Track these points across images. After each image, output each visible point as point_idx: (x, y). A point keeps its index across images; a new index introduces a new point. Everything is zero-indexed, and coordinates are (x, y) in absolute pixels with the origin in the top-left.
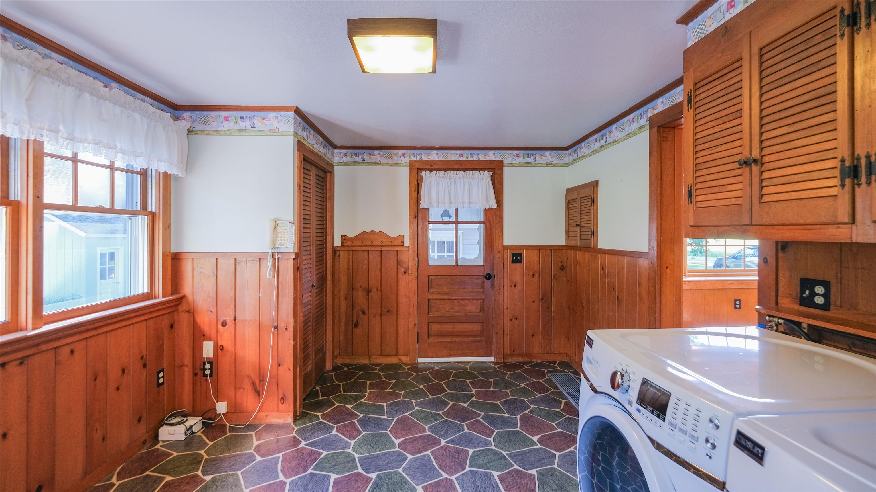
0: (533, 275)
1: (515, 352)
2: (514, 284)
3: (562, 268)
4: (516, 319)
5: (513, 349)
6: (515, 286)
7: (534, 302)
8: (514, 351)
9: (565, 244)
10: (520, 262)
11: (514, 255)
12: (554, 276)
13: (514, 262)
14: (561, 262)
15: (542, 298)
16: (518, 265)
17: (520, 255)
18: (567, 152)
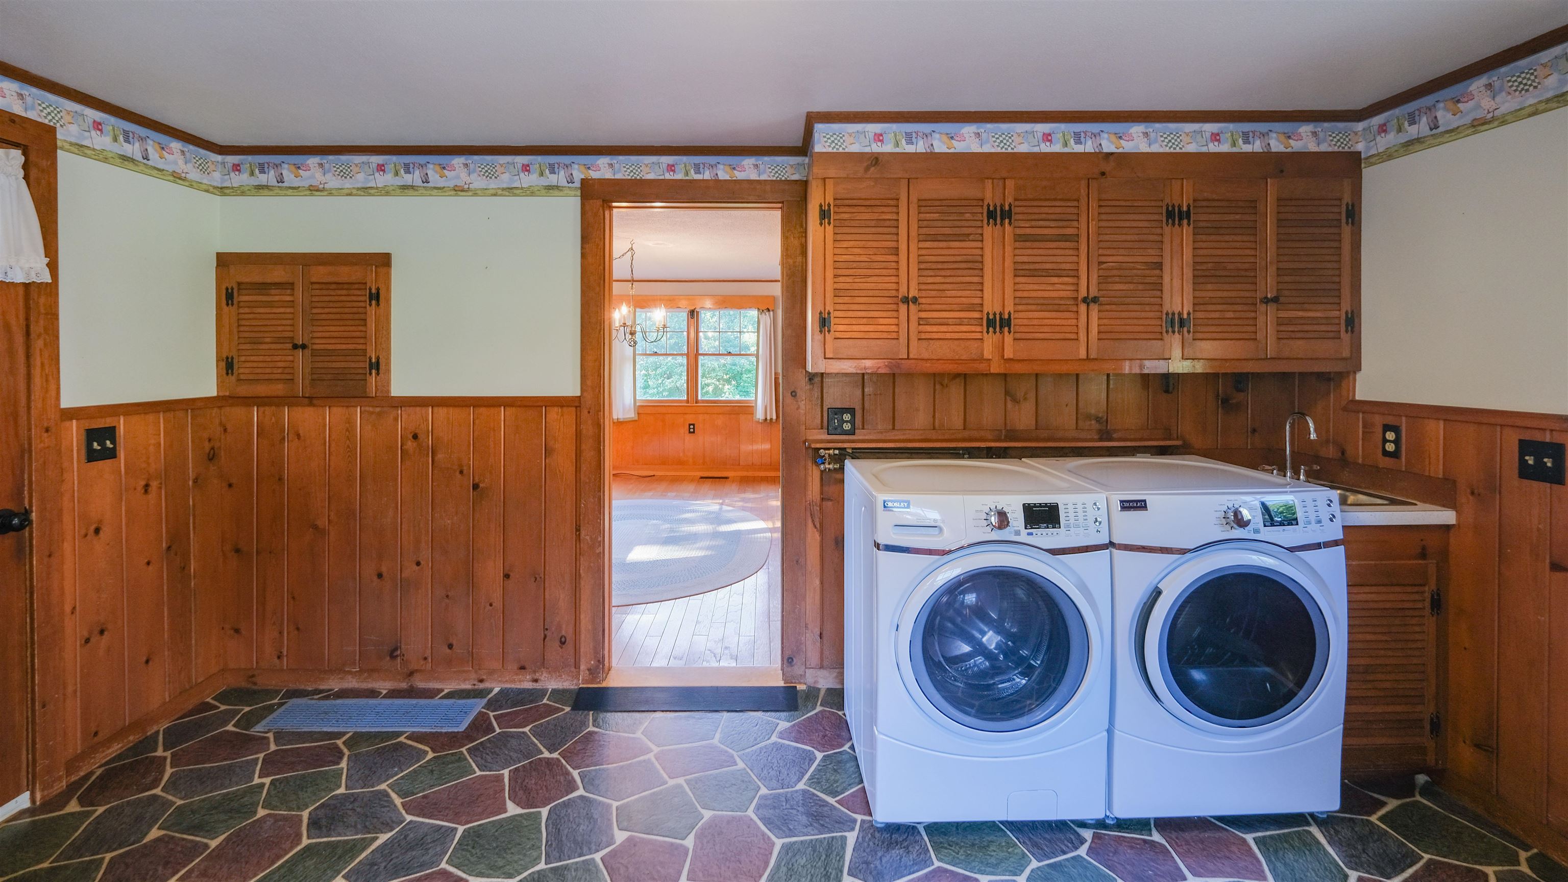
0: (147, 487)
1: (100, 737)
2: (93, 528)
3: (212, 457)
4: (102, 632)
5: (94, 730)
6: (97, 531)
7: (148, 563)
8: (96, 734)
9: (214, 394)
10: (112, 454)
11: (92, 435)
12: (195, 481)
13: (92, 456)
14: (210, 440)
15: (169, 548)
16: (105, 465)
17: (110, 432)
18: (219, 158)
